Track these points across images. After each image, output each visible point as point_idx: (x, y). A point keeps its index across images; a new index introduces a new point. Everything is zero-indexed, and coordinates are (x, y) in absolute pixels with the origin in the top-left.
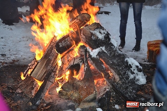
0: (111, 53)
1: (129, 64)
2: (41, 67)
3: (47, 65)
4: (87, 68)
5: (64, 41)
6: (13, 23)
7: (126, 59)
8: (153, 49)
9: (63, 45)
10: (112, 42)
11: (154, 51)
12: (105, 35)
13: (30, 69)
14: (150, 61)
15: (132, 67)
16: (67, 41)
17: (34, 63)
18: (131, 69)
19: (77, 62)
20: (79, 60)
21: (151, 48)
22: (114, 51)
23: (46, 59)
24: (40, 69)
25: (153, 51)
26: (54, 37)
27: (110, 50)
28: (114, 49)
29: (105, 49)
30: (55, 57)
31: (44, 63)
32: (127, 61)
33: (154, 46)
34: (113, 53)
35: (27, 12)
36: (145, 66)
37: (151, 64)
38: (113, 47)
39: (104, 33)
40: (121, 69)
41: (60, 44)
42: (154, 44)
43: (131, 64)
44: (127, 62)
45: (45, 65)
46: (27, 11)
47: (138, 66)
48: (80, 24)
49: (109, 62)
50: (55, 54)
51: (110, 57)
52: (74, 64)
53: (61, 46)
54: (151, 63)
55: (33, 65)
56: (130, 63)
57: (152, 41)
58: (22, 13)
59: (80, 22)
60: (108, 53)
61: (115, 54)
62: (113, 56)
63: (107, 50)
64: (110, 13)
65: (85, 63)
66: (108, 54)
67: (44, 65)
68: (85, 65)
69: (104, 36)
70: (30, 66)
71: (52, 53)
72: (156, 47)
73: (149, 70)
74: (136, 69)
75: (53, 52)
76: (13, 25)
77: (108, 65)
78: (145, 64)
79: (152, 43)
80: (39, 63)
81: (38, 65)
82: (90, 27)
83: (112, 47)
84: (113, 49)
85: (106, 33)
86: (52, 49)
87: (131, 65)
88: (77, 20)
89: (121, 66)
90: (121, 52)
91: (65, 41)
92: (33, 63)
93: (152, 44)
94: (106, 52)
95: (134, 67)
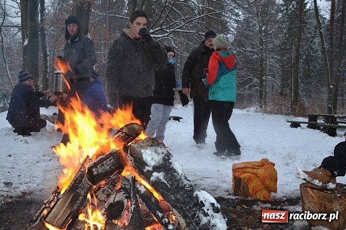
0: (172, 183)
1: (200, 201)
2: (64, 206)
3: (72, 203)
4: (134, 208)
5: (100, 165)
6: (31, 133)
7: (195, 193)
8: (241, 175)
9: (100, 171)
10: (175, 167)
11: (242, 178)
12: (163, 155)
13: (46, 208)
14: (236, 193)
15: (204, 206)
16: (105, 166)
17: (54, 199)
18: (203, 208)
19: (119, 199)
20: (124, 194)
21: (237, 174)
22: (177, 180)
23: (72, 194)
24: (62, 209)
25: (240, 179)
26: (87, 158)
27: (171, 179)
28: (178, 178)
29: (164, 178)
30: (86, 190)
31: (68, 199)
32: (197, 195)
33: (241, 171)
34: (176, 184)
35: (55, 116)
36: (229, 202)
37: (238, 199)
38: (176, 174)
39: (163, 153)
40: (188, 208)
41: (94, 170)
42: (241, 168)
43: (203, 200)
44: (197, 198)
45: (70, 202)
46: (55, 114)
47: (214, 204)
48: (127, 139)
49: (170, 196)
50: (87, 185)
51: (171, 190)
52: (115, 201)
53: (95, 173)
54: (237, 197)
55: (51, 202)
56: (201, 199)
57: (239, 164)
58: (47, 117)
59: (126, 137)
60: (168, 183)
61: (178, 185)
62: (176, 188)
63: (166, 180)
64: (182, 118)
65: (132, 200)
66: (168, 185)
67: (67, 204)
68: (133, 203)
69: (162, 158)
70: (46, 204)
71: (83, 184)
72: (245, 173)
73: (235, 207)
74: (211, 208)
75: (83, 182)
76: (31, 135)
77: (168, 202)
78: (229, 199)
79: (238, 166)
80: (61, 200)
81: (58, 203)
82: (142, 144)
83: (174, 175)
84: (176, 177)
85: (165, 152)
86: (82, 176)
87: (204, 202)
88: (122, 133)
89: (188, 204)
90: (189, 183)
91: (103, 165)
92: (52, 199)
93: (238, 169)
94: (165, 182)
95: (207, 206)
